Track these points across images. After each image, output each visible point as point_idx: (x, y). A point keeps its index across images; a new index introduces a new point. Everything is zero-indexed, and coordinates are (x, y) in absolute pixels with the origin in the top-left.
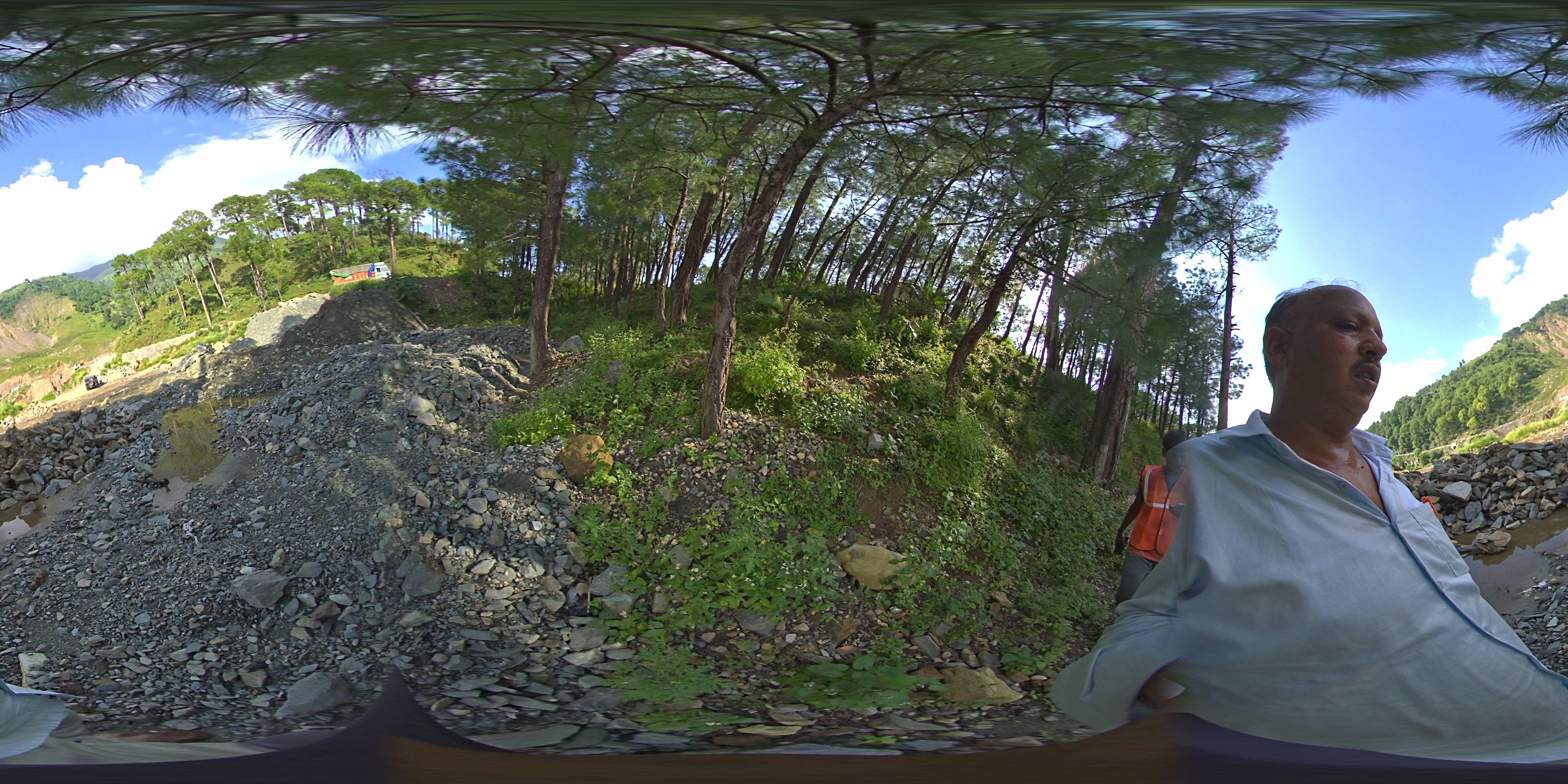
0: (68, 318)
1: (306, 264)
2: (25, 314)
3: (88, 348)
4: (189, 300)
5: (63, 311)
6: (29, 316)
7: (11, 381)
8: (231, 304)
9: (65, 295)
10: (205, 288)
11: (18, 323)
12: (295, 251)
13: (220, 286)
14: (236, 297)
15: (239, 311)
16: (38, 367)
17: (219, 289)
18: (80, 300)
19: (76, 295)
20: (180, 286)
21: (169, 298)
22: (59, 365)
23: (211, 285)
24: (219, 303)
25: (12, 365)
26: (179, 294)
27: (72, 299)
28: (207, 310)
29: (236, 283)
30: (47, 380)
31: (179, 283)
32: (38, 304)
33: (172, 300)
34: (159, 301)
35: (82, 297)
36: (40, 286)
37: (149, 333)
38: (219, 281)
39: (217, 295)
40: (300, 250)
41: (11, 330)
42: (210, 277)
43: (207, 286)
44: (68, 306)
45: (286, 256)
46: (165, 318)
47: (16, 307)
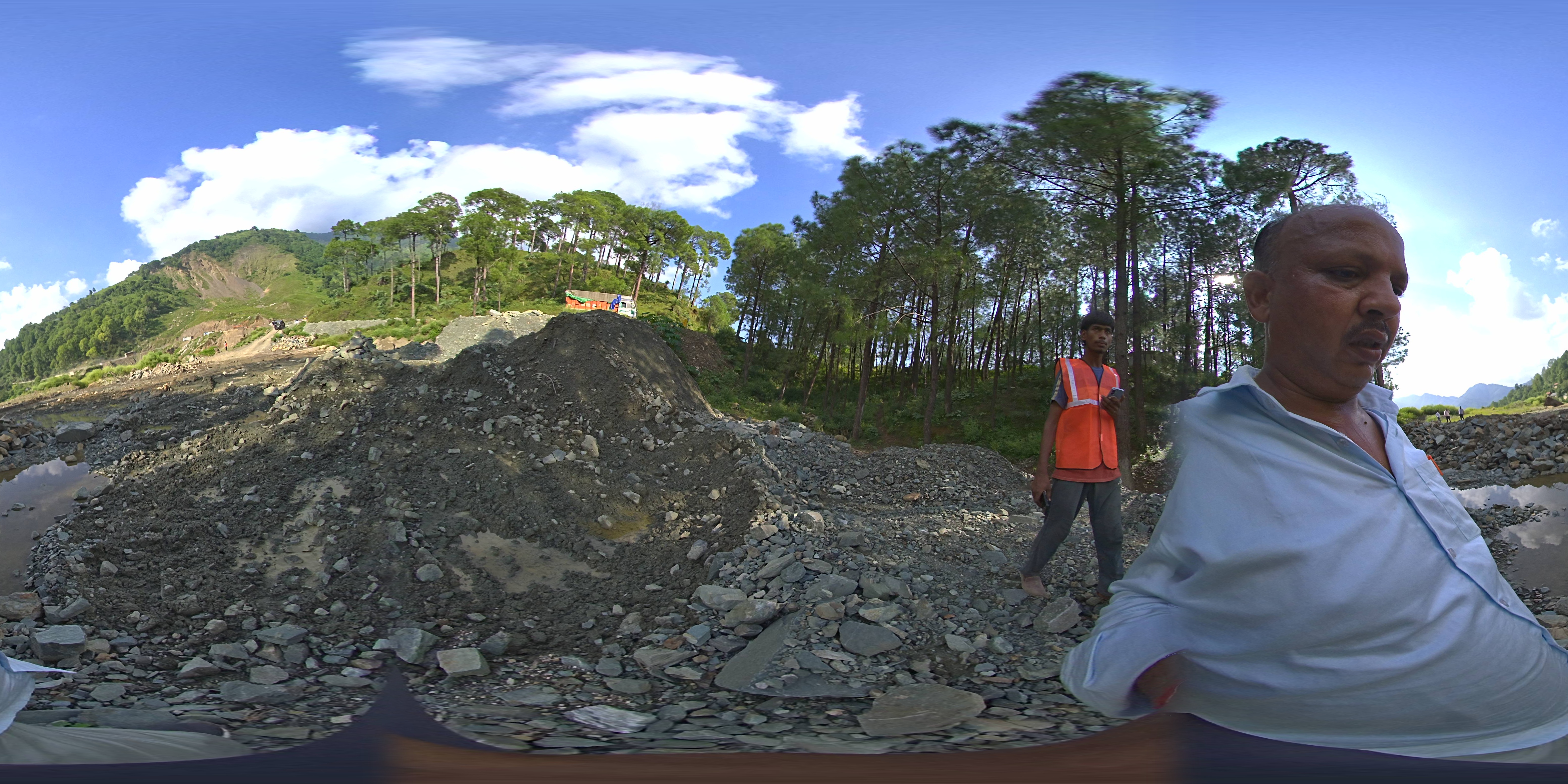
1: (540, 283)
2: (243, 261)
3: (296, 309)
4: (404, 285)
5: (284, 266)
6: (246, 263)
7: (207, 324)
8: (444, 302)
9: (292, 251)
10: (426, 279)
11: (233, 269)
12: (532, 267)
13: (441, 280)
14: (454, 296)
15: (450, 311)
16: (237, 316)
17: (438, 283)
18: (305, 260)
19: (302, 254)
20: (400, 269)
21: (383, 278)
22: (258, 318)
23: (433, 277)
24: (432, 297)
25: (215, 308)
26: (394, 277)
27: (296, 257)
28: (416, 301)
29: (460, 282)
30: (241, 331)
31: (401, 266)
32: (259, 254)
33: (385, 281)
34: (371, 278)
35: (308, 258)
36: (268, 236)
37: (347, 308)
38: (442, 275)
39: (434, 288)
40: (538, 267)
41: (224, 274)
42: (434, 269)
43: (429, 277)
44: (290, 263)
45: (522, 269)
46: (369, 297)
47: (236, 252)
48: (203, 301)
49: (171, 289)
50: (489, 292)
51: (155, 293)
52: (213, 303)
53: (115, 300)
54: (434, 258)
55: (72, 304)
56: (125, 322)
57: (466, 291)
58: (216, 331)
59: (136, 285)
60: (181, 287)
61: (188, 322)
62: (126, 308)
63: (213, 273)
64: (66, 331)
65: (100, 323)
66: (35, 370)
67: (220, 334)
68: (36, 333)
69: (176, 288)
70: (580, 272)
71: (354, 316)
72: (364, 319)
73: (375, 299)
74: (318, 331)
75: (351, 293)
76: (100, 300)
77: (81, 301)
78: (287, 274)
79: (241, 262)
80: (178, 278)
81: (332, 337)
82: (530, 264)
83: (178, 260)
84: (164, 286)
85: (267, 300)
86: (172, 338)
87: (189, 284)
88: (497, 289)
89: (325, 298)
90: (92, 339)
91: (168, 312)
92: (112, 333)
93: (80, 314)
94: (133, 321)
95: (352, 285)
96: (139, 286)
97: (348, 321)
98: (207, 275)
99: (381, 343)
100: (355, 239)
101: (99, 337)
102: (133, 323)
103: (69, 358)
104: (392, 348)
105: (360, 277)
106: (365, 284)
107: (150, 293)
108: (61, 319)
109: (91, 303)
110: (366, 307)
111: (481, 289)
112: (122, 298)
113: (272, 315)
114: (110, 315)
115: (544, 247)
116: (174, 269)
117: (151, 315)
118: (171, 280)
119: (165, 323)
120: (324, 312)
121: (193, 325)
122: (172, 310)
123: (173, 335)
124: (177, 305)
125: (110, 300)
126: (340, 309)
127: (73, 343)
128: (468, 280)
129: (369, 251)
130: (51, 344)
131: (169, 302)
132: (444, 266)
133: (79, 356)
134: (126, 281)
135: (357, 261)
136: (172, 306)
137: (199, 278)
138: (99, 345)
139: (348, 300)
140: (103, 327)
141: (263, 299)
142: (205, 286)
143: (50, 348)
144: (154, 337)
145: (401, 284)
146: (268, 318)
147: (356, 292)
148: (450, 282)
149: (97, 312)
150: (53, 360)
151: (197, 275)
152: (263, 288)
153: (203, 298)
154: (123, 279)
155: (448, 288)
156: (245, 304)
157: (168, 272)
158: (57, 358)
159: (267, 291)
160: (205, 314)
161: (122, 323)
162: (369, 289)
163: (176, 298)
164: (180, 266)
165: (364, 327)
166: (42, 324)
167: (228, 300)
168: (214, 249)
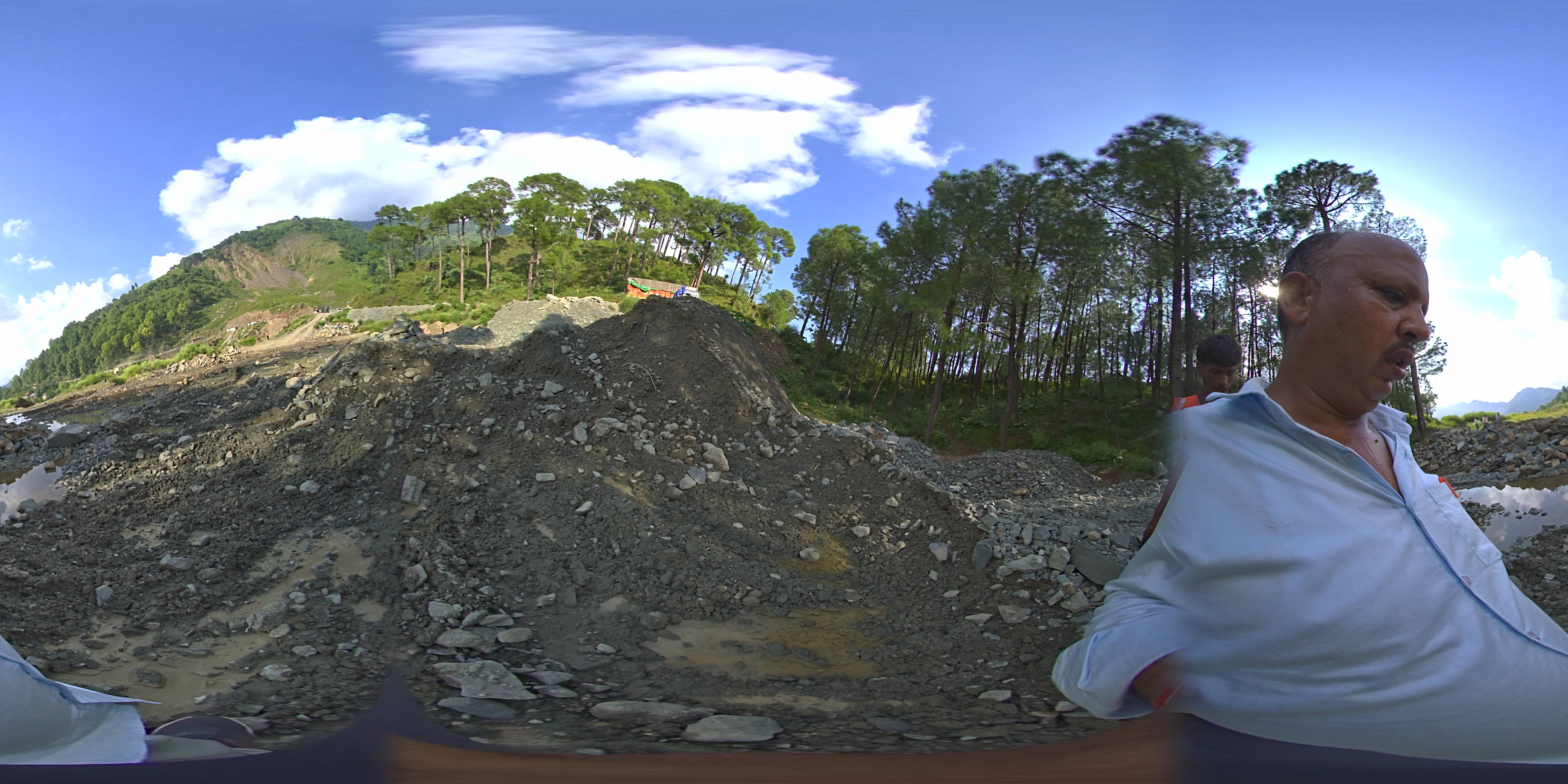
2: (286, 250)
3: (341, 296)
4: (452, 271)
5: (328, 254)
6: (289, 253)
7: (251, 315)
8: (495, 287)
9: (335, 240)
10: (475, 264)
11: (276, 258)
12: (587, 255)
13: (491, 265)
14: (505, 282)
15: (500, 296)
16: (281, 305)
17: (488, 269)
18: (349, 248)
19: (346, 242)
20: (449, 255)
21: (431, 264)
22: (302, 307)
23: (483, 263)
24: (482, 282)
25: (259, 298)
26: (443, 262)
27: (341, 245)
28: (465, 286)
29: (511, 268)
30: (285, 320)
31: (449, 251)
32: (302, 243)
33: (434, 266)
34: (419, 264)
35: (352, 245)
36: (310, 225)
37: (392, 294)
38: (492, 260)
39: (484, 274)
40: (593, 254)
41: (267, 264)
42: (484, 254)
43: (479, 263)
44: (334, 251)
45: (577, 256)
46: (417, 282)
47: (278, 242)
48: (247, 292)
49: (214, 281)
50: (541, 279)
51: (197, 285)
52: (257, 293)
53: (157, 295)
54: (484, 244)
55: (114, 300)
56: (168, 315)
57: (517, 277)
58: (261, 321)
59: (178, 278)
60: (222, 278)
61: (232, 313)
62: (169, 302)
63: (255, 264)
64: (109, 328)
65: (143, 318)
66: (81, 368)
67: (264, 323)
68: (80, 331)
69: (219, 280)
70: (637, 261)
71: (401, 302)
72: (412, 304)
73: (423, 285)
74: (363, 317)
75: (398, 279)
76: (143, 294)
77: (123, 296)
78: (331, 263)
79: (284, 251)
80: (220, 270)
81: (377, 323)
82: (585, 252)
83: (219, 252)
84: (207, 278)
85: (311, 289)
86: (217, 329)
87: (232, 275)
88: (550, 276)
89: (371, 285)
90: (136, 334)
91: (211, 304)
92: (156, 328)
93: (123, 310)
94: (176, 314)
95: (398, 270)
96: (181, 280)
97: (395, 307)
98: (249, 266)
99: (429, 328)
100: (401, 224)
101: (143, 332)
102: (176, 316)
103: (114, 354)
104: (441, 333)
105: (407, 264)
106: (412, 269)
107: (192, 286)
108: (105, 316)
109: (134, 299)
110: (413, 293)
111: (534, 275)
112: (164, 292)
113: (316, 303)
114: (154, 309)
115: (599, 236)
116: (216, 261)
117: (195, 307)
118: (214, 272)
119: (210, 315)
120: (369, 299)
121: (237, 316)
122: (216, 301)
123: (217, 326)
124: (220, 297)
125: (152, 294)
126: (386, 295)
127: (117, 339)
128: (521, 266)
129: (416, 237)
130: (95, 341)
131: (213, 294)
132: (494, 252)
133: (124, 352)
134: (168, 274)
135: (404, 247)
136: (215, 298)
137: (242, 269)
138: (143, 341)
139: (395, 286)
140: (147, 321)
141: (308, 288)
142: (248, 276)
143: (94, 345)
144: (199, 330)
145: (449, 269)
146: (312, 307)
147: (403, 278)
148: (501, 268)
149: (140, 307)
150: (98, 358)
151: (239, 266)
152: (307, 277)
153: (246, 289)
154: (165, 273)
155: (498, 274)
156: (289, 294)
157: (210, 264)
158: (102, 355)
159: (311, 279)
160: (249, 305)
161: (165, 317)
162: (417, 274)
163: (218, 290)
164: (222, 258)
165: (411, 312)
166: (85, 322)
167: (272, 289)
168: (255, 239)
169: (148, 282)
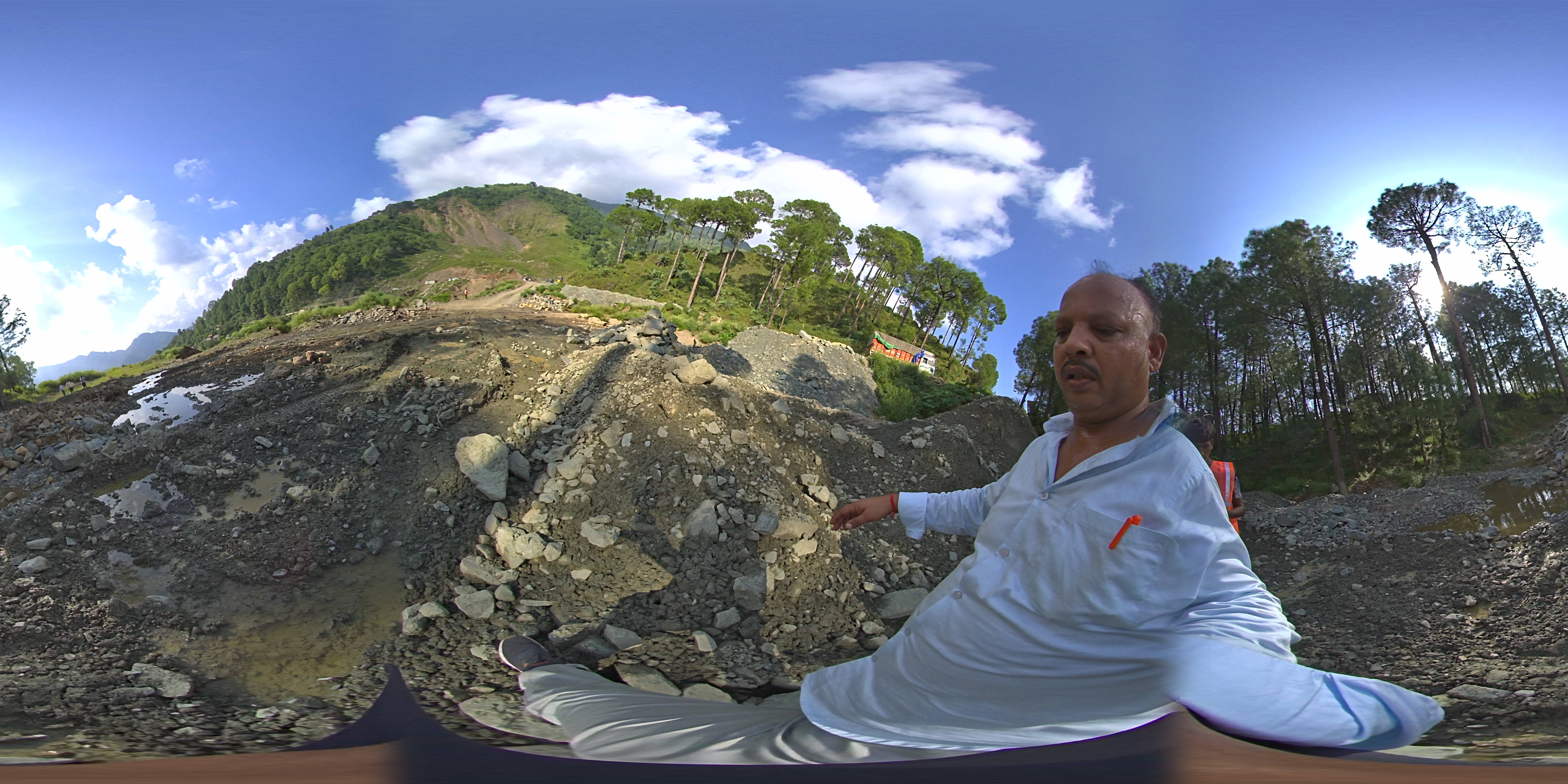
0: (554, 235)
1: (823, 308)
2: (509, 213)
3: (558, 269)
4: (683, 272)
5: (553, 226)
6: (512, 216)
7: (455, 270)
8: (722, 300)
9: (566, 213)
10: (711, 273)
11: (496, 219)
13: (725, 277)
14: (735, 299)
15: (725, 311)
16: (489, 266)
17: (721, 280)
18: (578, 225)
19: (576, 218)
20: (685, 254)
21: (664, 259)
22: (512, 272)
23: (718, 273)
24: (712, 293)
25: (467, 256)
26: (676, 261)
27: (569, 220)
28: (695, 292)
29: (743, 285)
30: (490, 282)
31: (686, 251)
32: (529, 210)
33: (665, 262)
34: (651, 255)
35: (582, 223)
36: (545, 195)
37: (615, 279)
38: (727, 273)
39: (716, 285)
41: (484, 223)
42: (722, 265)
44: (560, 224)
46: (644, 274)
47: (503, 203)
48: (456, 247)
49: (422, 231)
52: (466, 250)
53: (354, 239)
54: (723, 254)
55: (306, 241)
56: (363, 260)
57: (747, 296)
58: (464, 278)
59: (380, 224)
60: (431, 229)
61: (433, 266)
62: (365, 246)
63: (472, 221)
64: (296, 269)
65: (335, 261)
66: (265, 309)
67: (466, 281)
68: (265, 272)
69: (427, 231)
71: (623, 290)
73: (649, 278)
74: (579, 296)
75: (625, 265)
76: (338, 237)
77: (316, 238)
79: (506, 214)
80: (431, 221)
83: (434, 205)
84: (413, 227)
85: (526, 256)
86: (415, 280)
87: (443, 229)
89: (589, 266)
90: (325, 276)
91: (413, 254)
92: (348, 271)
93: (314, 251)
94: (371, 259)
95: (627, 257)
96: (383, 225)
98: (464, 222)
100: (648, 211)
101: (333, 275)
102: (371, 262)
103: (300, 295)
105: (639, 253)
106: (642, 259)
107: (394, 233)
108: (293, 257)
109: (327, 240)
110: (637, 284)
112: (362, 236)
113: (529, 271)
114: (348, 253)
116: (428, 211)
117: (394, 255)
118: (423, 222)
119: (409, 265)
120: (588, 279)
121: (439, 269)
122: (419, 252)
123: (415, 277)
124: (424, 248)
125: (349, 238)
126: (608, 278)
127: (305, 281)
129: (657, 228)
130: (280, 282)
131: (417, 244)
132: (732, 265)
133: (311, 294)
134: (371, 218)
135: (641, 235)
136: (419, 248)
137: (455, 223)
138: (332, 283)
139: (619, 272)
140: (338, 264)
141: (522, 255)
142: (461, 232)
143: (280, 286)
144: (394, 278)
145: (680, 269)
146: (524, 274)
147: (629, 266)
148: (733, 283)
149: (333, 250)
150: (284, 298)
151: (453, 220)
152: (524, 243)
153: (455, 244)
154: (368, 217)
155: (730, 288)
156: (500, 257)
157: (421, 213)
158: (288, 296)
159: (527, 247)
160: (454, 260)
161: (359, 261)
162: (646, 266)
163: (424, 241)
164: (435, 209)
166: (272, 262)
167: (483, 249)
168: (479, 197)
169: (346, 224)
